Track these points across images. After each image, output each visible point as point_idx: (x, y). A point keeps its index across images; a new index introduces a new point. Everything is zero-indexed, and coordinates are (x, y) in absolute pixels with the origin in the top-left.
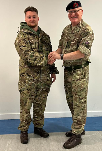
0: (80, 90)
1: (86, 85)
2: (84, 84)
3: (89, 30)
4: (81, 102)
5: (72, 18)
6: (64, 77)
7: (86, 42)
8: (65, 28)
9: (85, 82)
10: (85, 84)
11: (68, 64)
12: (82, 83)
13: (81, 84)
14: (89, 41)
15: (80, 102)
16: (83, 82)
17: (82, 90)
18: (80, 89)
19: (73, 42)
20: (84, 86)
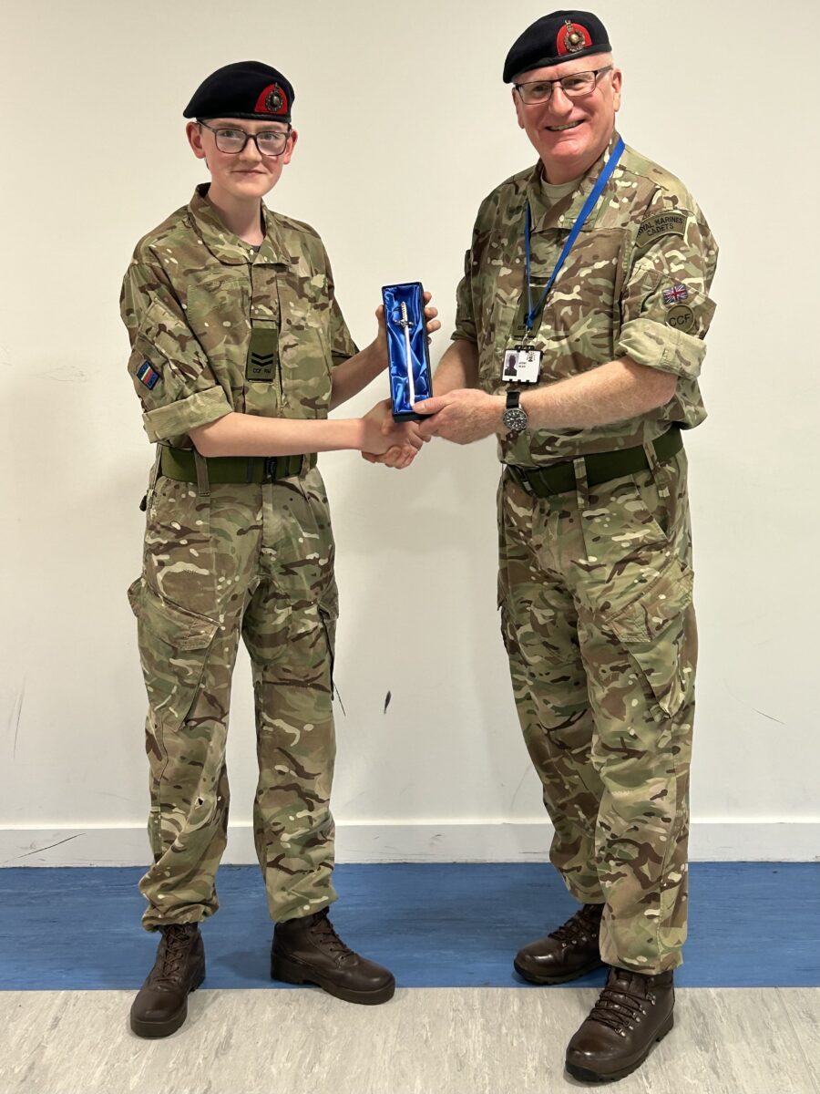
0: (650, 634)
1: (679, 588)
2: (665, 587)
3: (674, 200)
4: (657, 718)
5: (548, 128)
6: (502, 543)
7: (666, 288)
8: (493, 197)
9: (673, 572)
10: (675, 586)
11: (542, 451)
12: (657, 580)
13: (651, 587)
14: (686, 281)
15: (652, 719)
16: (657, 574)
17: (659, 627)
18: (646, 622)
19: (569, 291)
20: (673, 604)
